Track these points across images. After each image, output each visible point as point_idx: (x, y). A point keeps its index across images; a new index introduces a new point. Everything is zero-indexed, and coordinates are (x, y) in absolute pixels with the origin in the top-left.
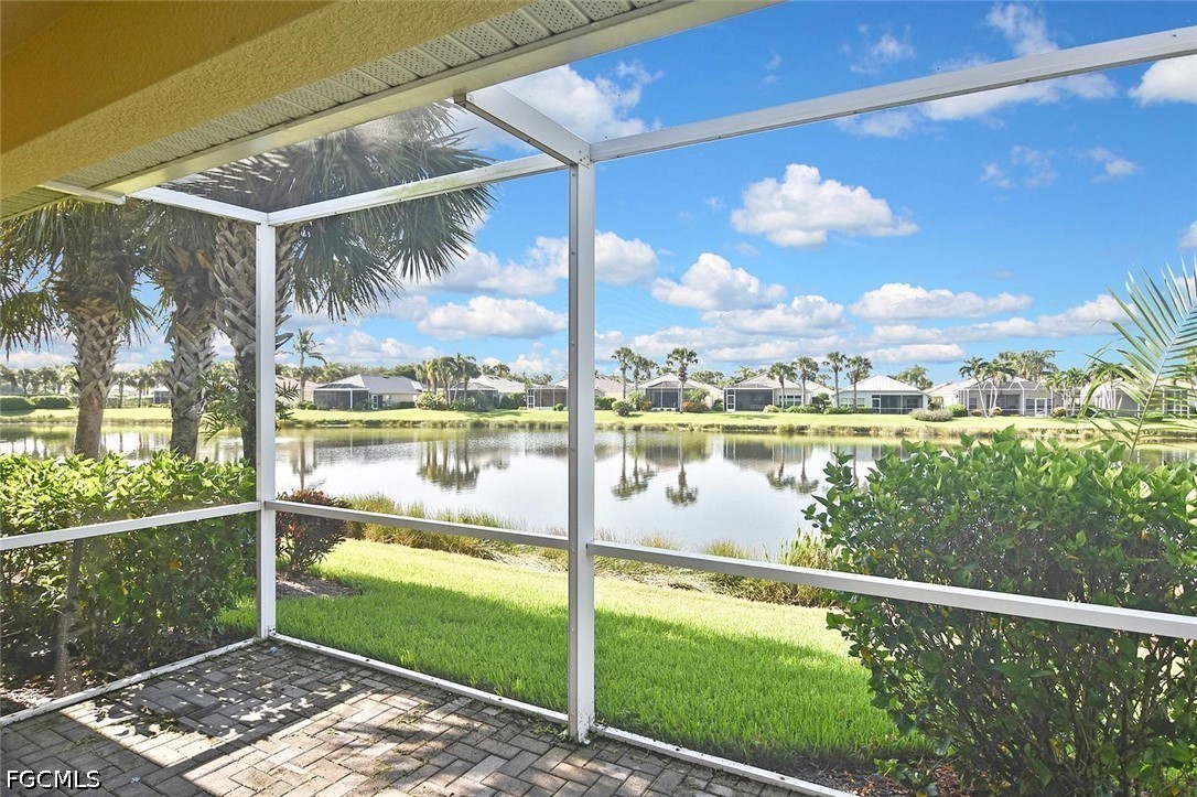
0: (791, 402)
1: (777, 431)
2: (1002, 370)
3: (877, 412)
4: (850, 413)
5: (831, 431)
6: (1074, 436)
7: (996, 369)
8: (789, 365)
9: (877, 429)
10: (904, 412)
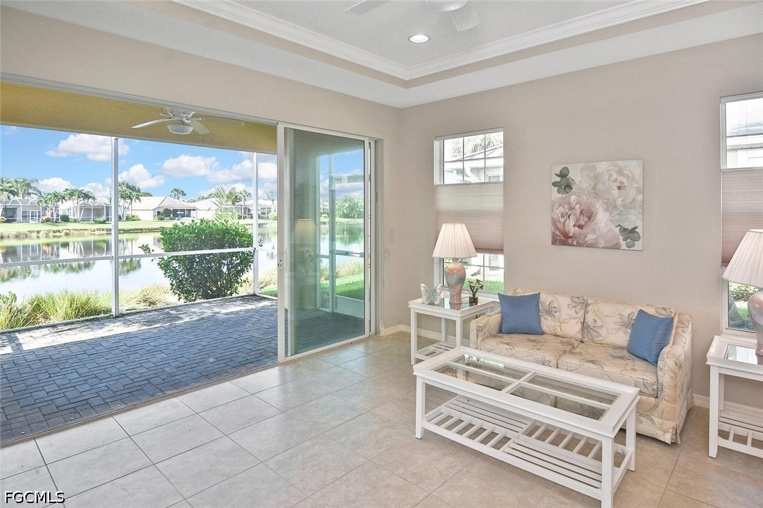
2: (7, 191)
6: (58, 234)
7: (2, 190)
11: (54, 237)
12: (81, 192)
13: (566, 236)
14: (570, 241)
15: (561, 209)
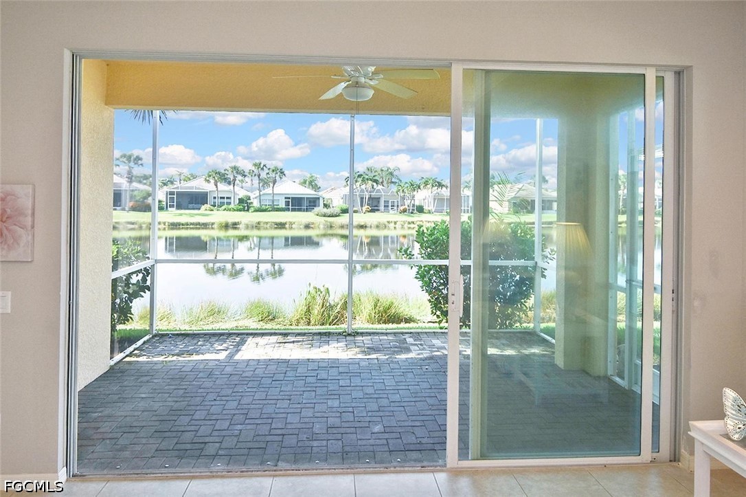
0: (222, 203)
1: (215, 226)
2: (371, 180)
3: (288, 210)
4: (269, 211)
5: (258, 226)
6: (412, 225)
7: (367, 179)
8: (223, 172)
9: (291, 224)
10: (307, 210)
11: (409, 228)
12: (434, 181)
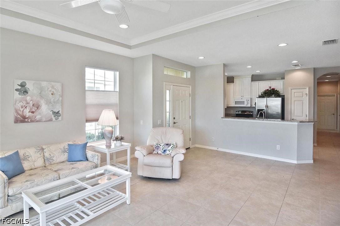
13: (24, 118)
14: (26, 120)
15: (21, 104)
